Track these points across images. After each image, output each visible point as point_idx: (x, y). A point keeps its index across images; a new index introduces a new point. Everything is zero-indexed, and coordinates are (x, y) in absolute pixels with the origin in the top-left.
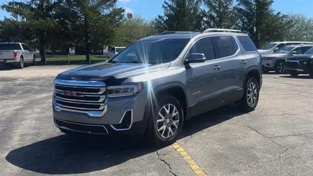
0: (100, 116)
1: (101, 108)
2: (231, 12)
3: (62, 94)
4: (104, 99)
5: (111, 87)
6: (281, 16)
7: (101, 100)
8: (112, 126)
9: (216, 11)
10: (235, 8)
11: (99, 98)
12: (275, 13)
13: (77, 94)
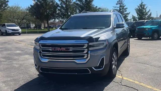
0: (85, 62)
1: (85, 57)
2: (73, 5)
3: (50, 50)
4: (87, 51)
5: (90, 44)
6: (97, 8)
7: (85, 52)
8: (93, 68)
9: (65, 4)
10: (74, 3)
11: (84, 51)
12: (95, 6)
13: (66, 49)
